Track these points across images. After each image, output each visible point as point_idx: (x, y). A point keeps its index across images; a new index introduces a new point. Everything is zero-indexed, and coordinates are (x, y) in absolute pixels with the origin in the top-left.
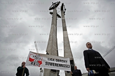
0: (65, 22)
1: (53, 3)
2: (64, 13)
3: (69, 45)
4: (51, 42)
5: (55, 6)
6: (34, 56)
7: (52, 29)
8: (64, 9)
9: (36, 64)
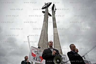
0: (55, 20)
1: (45, 3)
2: (55, 12)
3: (58, 40)
4: (43, 37)
5: (47, 6)
6: (35, 52)
7: (44, 25)
8: (54, 9)
9: (38, 60)
